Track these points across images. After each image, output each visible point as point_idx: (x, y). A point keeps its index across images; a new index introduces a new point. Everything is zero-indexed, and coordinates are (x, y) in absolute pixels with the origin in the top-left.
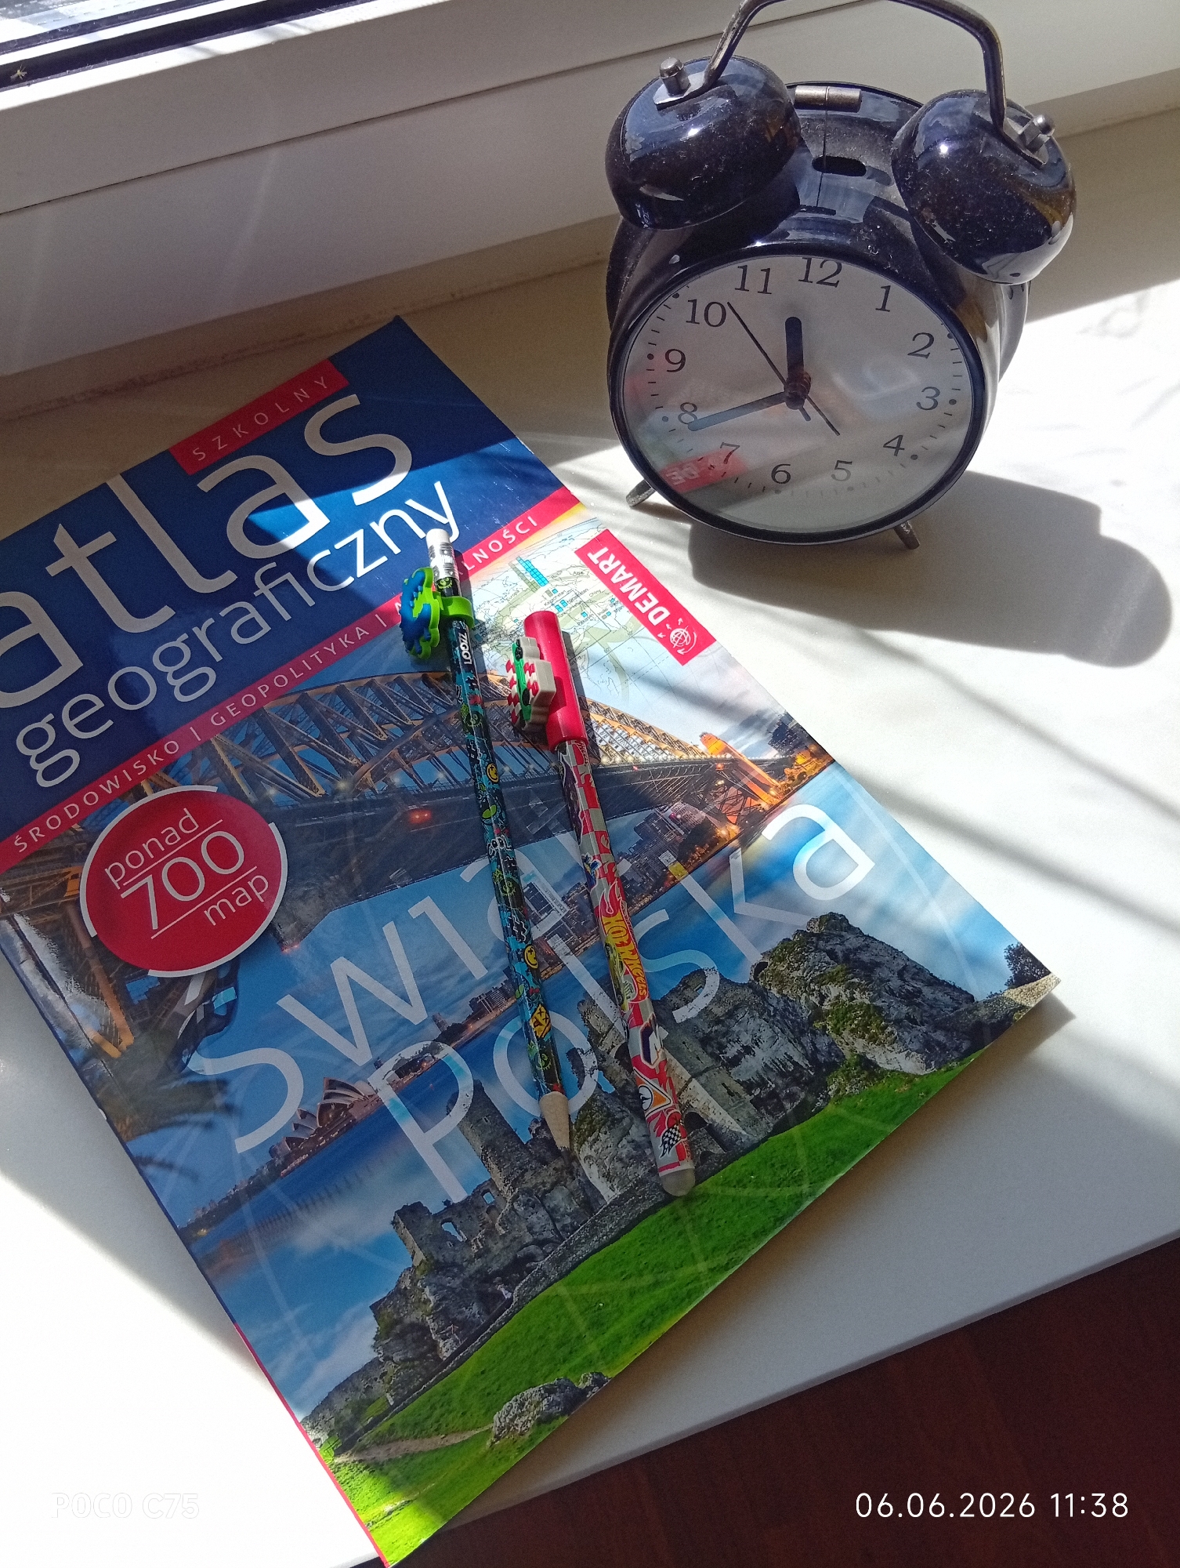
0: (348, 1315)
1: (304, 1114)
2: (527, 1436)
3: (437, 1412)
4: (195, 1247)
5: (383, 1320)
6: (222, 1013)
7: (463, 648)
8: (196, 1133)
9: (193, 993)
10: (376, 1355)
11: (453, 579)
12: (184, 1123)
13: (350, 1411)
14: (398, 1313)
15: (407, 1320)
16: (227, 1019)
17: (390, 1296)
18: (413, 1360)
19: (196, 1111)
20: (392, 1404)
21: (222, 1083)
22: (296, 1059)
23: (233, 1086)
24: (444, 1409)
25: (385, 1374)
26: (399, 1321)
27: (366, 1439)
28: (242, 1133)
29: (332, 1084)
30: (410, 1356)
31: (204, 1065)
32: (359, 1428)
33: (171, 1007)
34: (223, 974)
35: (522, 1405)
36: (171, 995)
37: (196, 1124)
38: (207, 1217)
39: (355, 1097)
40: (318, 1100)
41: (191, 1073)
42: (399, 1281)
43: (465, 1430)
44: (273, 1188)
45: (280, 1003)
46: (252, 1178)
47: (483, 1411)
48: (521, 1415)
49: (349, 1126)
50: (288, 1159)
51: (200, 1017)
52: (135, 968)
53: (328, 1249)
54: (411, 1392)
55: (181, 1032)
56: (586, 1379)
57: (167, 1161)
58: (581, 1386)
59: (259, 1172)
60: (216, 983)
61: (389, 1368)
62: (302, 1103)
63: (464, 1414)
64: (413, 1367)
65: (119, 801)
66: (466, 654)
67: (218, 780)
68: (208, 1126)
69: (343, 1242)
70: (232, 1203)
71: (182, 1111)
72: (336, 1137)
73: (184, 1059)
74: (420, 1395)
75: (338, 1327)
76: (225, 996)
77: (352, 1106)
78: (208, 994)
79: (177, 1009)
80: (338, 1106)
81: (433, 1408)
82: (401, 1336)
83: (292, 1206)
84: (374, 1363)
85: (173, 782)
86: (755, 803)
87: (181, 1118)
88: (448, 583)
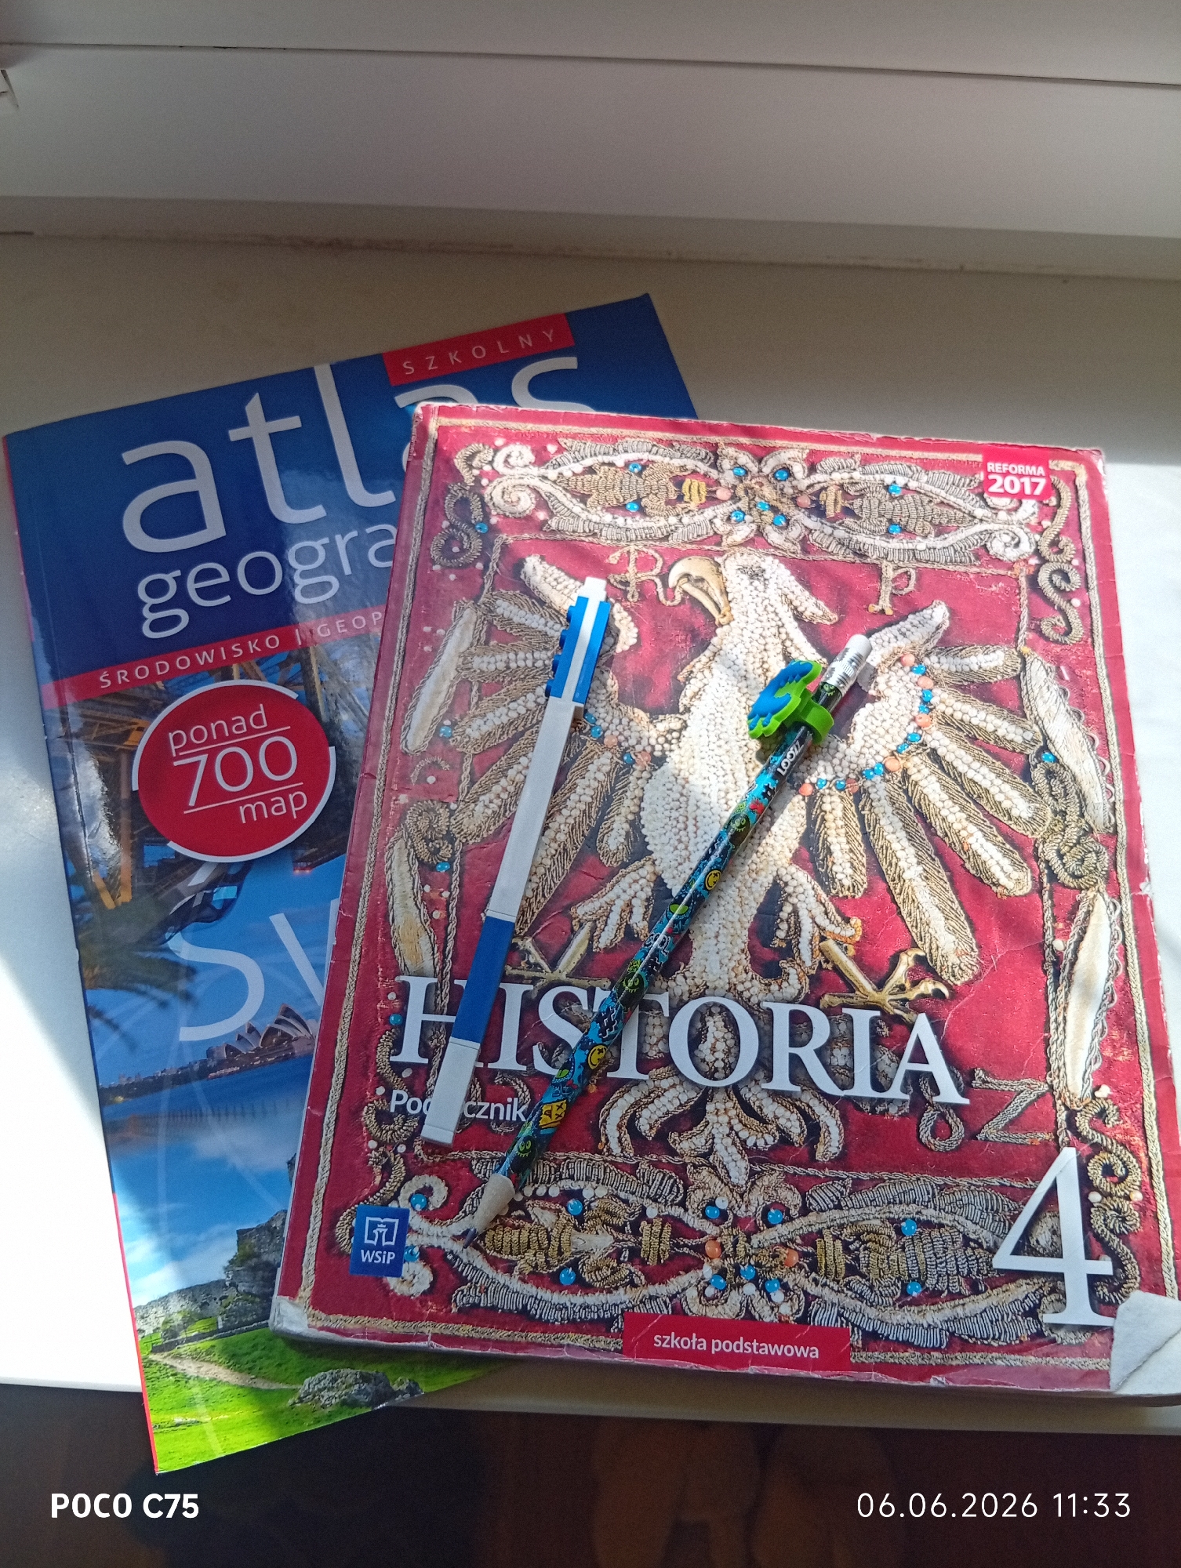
1: (251, 1030)
2: (327, 1411)
3: (256, 1354)
5: (244, 1248)
6: (218, 906)
8: (150, 1006)
9: (200, 878)
10: (224, 1277)
12: (143, 993)
13: (180, 1317)
14: (260, 1248)
15: (265, 1258)
16: (220, 914)
17: (259, 1229)
18: (254, 1296)
19: (159, 986)
20: (220, 1327)
21: (191, 970)
23: (198, 978)
24: (264, 1352)
25: (225, 1297)
26: (258, 1256)
27: (185, 1349)
28: (190, 1025)
29: (287, 1012)
30: (254, 1291)
31: (182, 947)
32: (182, 1336)
33: (175, 883)
34: (233, 871)
35: (334, 1380)
36: (179, 872)
37: (154, 998)
38: (129, 1087)
39: (303, 1033)
40: (269, 1022)
41: (168, 950)
42: (272, 1219)
43: (274, 1380)
45: (274, 919)
46: (182, 1069)
47: (298, 1370)
48: (330, 1389)
49: (286, 1058)
50: (221, 1064)
51: (197, 903)
52: (158, 834)
54: (241, 1324)
55: (175, 908)
56: (402, 1383)
57: (115, 1021)
58: (395, 1387)
59: (191, 1066)
60: (225, 876)
61: (232, 1293)
62: (254, 1018)
63: (280, 1365)
64: (252, 1302)
65: (207, 674)
67: (302, 688)
68: (163, 1005)
70: (154, 1085)
71: (145, 982)
72: (272, 1063)
73: (167, 935)
74: (248, 1330)
76: (225, 892)
77: (296, 1039)
78: (212, 885)
79: (180, 886)
80: (284, 1034)
81: (255, 1347)
82: (254, 1269)
84: (219, 1284)
85: (261, 675)
87: (143, 987)
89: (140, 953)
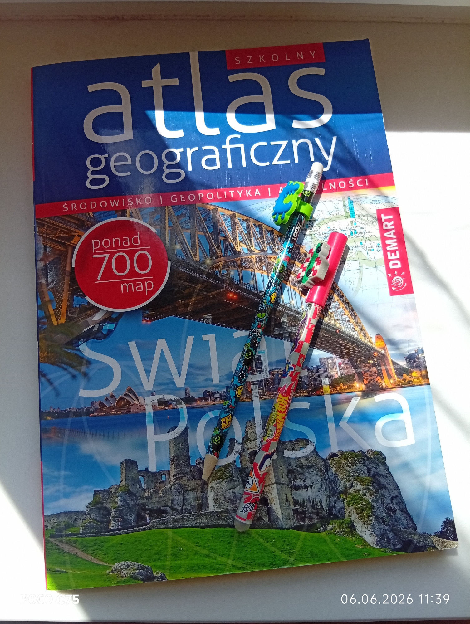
0: (85, 487)
1: (112, 396)
2: (123, 579)
3: (95, 547)
4: (43, 421)
5: (96, 499)
6: (105, 333)
7: (296, 230)
8: (68, 376)
9: (98, 317)
10: (85, 510)
11: (312, 193)
12: (65, 369)
13: (64, 524)
14: (103, 500)
15: (105, 505)
16: (105, 337)
17: (104, 491)
18: (98, 521)
19: (73, 367)
20: (81, 532)
21: (89, 362)
22: (122, 371)
23: (92, 367)
24: (99, 547)
25: (85, 519)
26: (102, 503)
27: (64, 539)
28: (84, 389)
29: (130, 390)
30: (98, 519)
31: (86, 350)
32: (64, 533)
33: (86, 318)
34: (113, 316)
35: (128, 566)
36: (89, 312)
37: (70, 373)
38: (54, 413)
39: (136, 402)
40: (121, 394)
41: (79, 350)
42: (110, 488)
43: (102, 561)
44: (84, 418)
45: (129, 343)
46: (78, 409)
47: (113, 558)
48: (126, 569)
49: (127, 413)
50: (96, 410)
51: (95, 329)
52: (81, 291)
53: (91, 456)
54: (90, 533)
55: (85, 330)
56: (158, 573)
57: (51, 381)
58: (155, 574)
59: (83, 408)
60: (109, 318)
61: (88, 518)
62: (114, 391)
63: (105, 554)
64: (97, 524)
65: (114, 212)
66: (296, 234)
67: (159, 227)
68: (74, 377)
69: (98, 458)
70: (67, 414)
71: (67, 364)
72: (120, 414)
73: (79, 343)
74: (93, 536)
75: (78, 490)
76: (109, 326)
77: (133, 405)
78: (104, 321)
79: (88, 320)
80: (127, 401)
81: (95, 544)
82: (99, 509)
83: (87, 431)
84: (83, 512)
85: (140, 216)
86: (380, 381)
87: (65, 366)
88: (308, 194)
89: (66, 349)
